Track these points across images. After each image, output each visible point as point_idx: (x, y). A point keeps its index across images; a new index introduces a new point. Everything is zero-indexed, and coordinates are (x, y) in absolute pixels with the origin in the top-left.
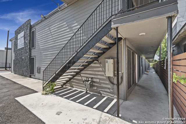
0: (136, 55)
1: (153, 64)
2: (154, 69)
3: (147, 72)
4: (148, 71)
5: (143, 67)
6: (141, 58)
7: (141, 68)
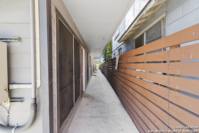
0: (84, 51)
1: (99, 64)
2: (100, 69)
3: (95, 73)
4: (96, 71)
5: (91, 68)
6: (90, 56)
7: (90, 68)
